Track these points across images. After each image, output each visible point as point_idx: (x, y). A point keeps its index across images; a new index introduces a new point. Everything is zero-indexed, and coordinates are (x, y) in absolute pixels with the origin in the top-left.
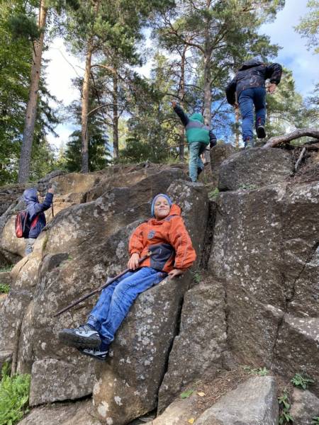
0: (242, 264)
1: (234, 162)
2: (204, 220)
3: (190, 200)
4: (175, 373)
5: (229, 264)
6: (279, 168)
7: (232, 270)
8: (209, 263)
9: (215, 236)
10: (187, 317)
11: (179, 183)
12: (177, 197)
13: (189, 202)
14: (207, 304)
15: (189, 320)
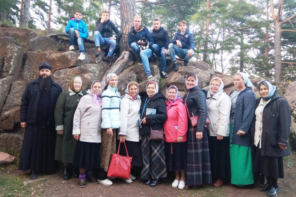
0: (33, 75)
1: (35, 41)
2: (21, 61)
3: (16, 52)
4: (8, 105)
5: (29, 75)
6: (52, 45)
7: (30, 77)
8: (22, 75)
9: (25, 66)
10: (13, 90)
11: (12, 45)
12: (11, 51)
13: (16, 53)
14: (20, 87)
15: (13, 91)
